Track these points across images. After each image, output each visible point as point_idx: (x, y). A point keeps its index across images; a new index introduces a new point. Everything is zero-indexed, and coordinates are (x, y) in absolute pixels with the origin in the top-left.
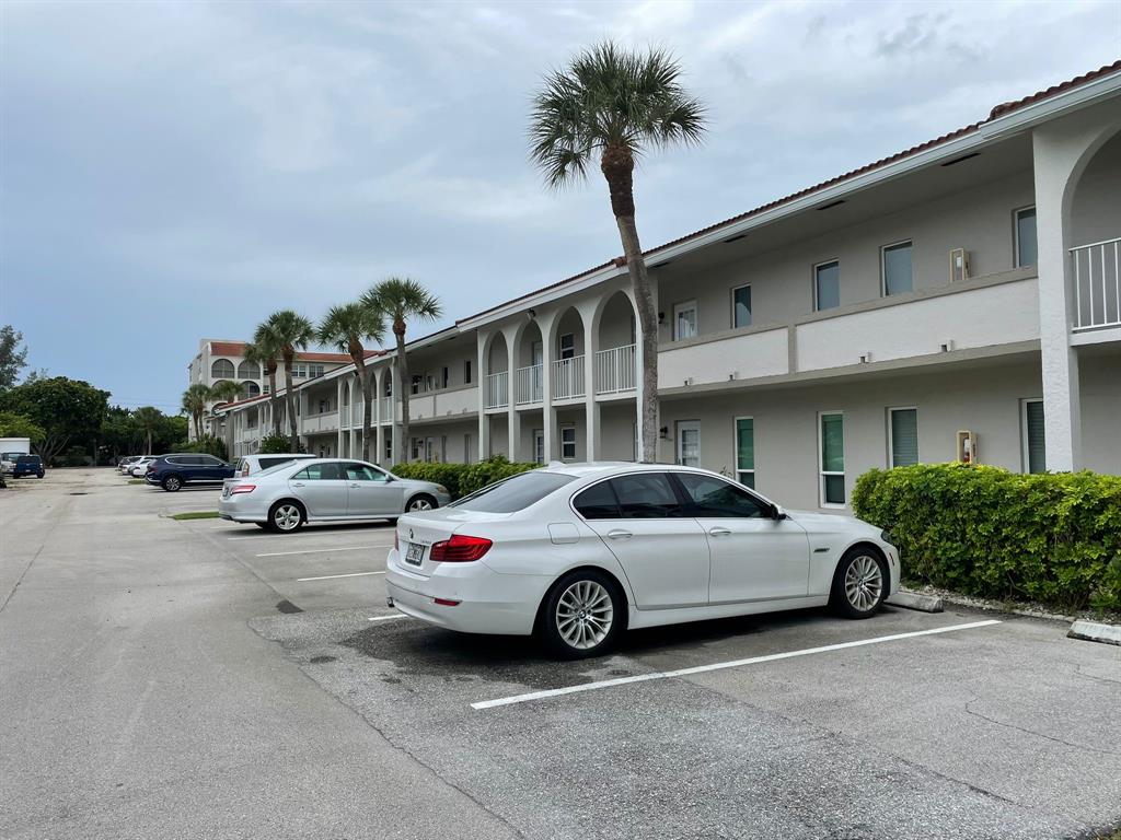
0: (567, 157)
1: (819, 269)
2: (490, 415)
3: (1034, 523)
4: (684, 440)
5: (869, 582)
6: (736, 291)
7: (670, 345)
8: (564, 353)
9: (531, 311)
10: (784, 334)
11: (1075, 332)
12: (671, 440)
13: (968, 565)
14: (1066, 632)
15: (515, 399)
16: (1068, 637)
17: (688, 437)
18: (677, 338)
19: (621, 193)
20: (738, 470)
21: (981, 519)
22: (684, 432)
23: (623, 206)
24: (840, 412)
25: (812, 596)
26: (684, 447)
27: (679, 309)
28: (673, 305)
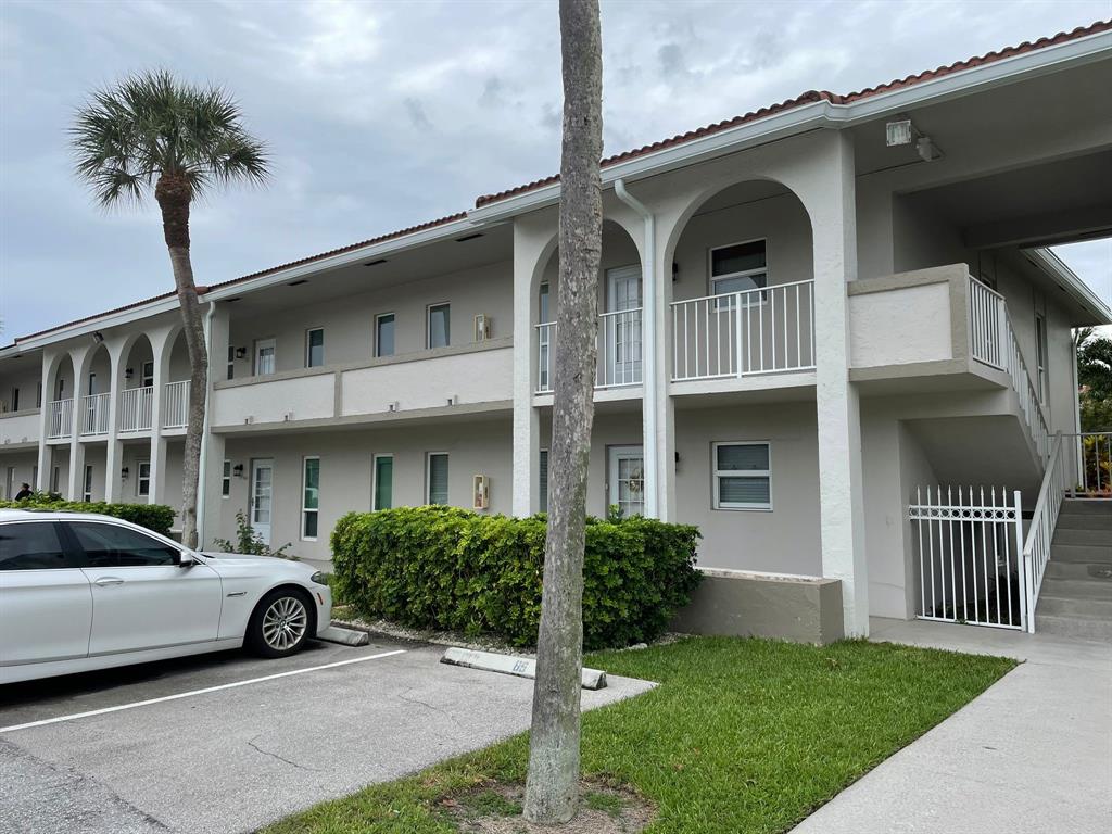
0: (121, 180)
1: (382, 320)
2: (54, 447)
3: (444, 561)
4: (259, 478)
5: (293, 622)
6: (312, 332)
7: (249, 379)
8: (147, 381)
9: (98, 334)
10: (332, 378)
11: (537, 395)
12: (245, 478)
13: (403, 600)
14: (440, 657)
15: (79, 430)
16: (441, 662)
17: (264, 475)
18: (257, 373)
19: (174, 224)
20: (304, 510)
21: (412, 559)
22: (259, 470)
23: (177, 235)
24: (390, 455)
25: (223, 639)
26: (258, 485)
27: (262, 345)
28: (255, 341)
